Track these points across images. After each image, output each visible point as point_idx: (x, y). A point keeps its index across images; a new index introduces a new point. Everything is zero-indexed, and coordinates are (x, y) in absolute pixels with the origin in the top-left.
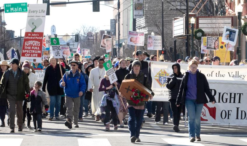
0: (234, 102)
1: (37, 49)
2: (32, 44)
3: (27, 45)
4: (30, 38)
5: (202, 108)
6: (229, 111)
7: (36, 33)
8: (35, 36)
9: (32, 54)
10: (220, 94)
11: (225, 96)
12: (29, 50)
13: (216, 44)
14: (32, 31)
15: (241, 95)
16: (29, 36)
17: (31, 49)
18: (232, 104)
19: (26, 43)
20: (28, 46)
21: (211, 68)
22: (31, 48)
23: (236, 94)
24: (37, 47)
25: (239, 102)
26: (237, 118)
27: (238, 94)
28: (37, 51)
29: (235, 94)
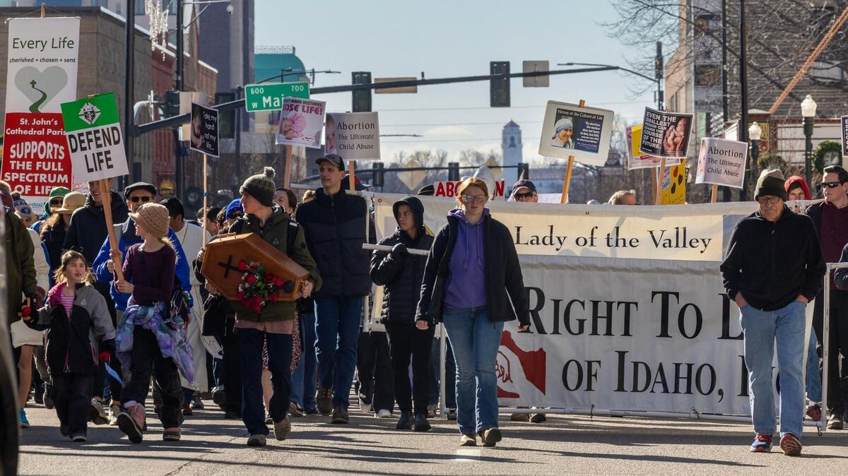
0: (609, 333)
1: (54, 169)
2: (36, 154)
3: (20, 156)
4: (25, 132)
5: (496, 351)
6: (590, 363)
7: (48, 116)
8: (46, 127)
9: (37, 187)
10: (557, 303)
11: (577, 313)
12: (27, 172)
13: (670, 139)
14: (31, 108)
15: (632, 307)
16: (24, 128)
17: (34, 171)
18: (601, 339)
19: (15, 149)
20: (21, 160)
21: (587, 213)
22: (34, 166)
23: (614, 306)
24: (53, 163)
25: (627, 333)
26: (621, 388)
27: (619, 303)
28: (55, 175)
29: (610, 304)
